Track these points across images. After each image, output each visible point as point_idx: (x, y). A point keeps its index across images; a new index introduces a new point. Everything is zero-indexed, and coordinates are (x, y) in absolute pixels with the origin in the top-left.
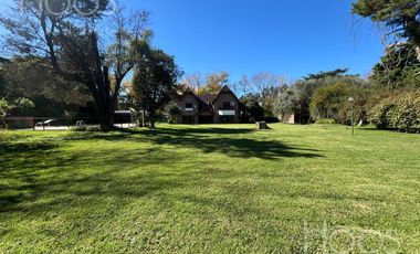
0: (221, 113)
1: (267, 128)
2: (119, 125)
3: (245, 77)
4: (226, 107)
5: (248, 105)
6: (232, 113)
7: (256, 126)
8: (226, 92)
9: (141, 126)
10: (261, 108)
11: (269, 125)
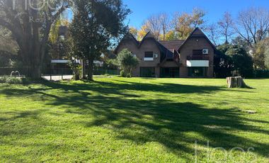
0: (189, 64)
1: (244, 86)
2: (48, 78)
3: (227, 16)
4: (197, 55)
5: (228, 53)
6: (204, 63)
7: (225, 82)
8: (197, 36)
9: (77, 78)
10: (250, 58)
11: (247, 82)
